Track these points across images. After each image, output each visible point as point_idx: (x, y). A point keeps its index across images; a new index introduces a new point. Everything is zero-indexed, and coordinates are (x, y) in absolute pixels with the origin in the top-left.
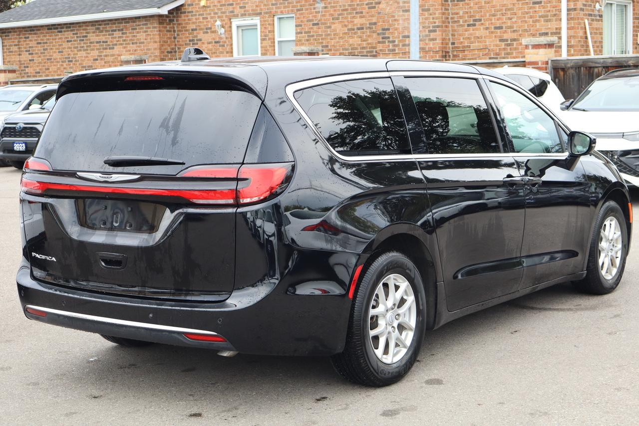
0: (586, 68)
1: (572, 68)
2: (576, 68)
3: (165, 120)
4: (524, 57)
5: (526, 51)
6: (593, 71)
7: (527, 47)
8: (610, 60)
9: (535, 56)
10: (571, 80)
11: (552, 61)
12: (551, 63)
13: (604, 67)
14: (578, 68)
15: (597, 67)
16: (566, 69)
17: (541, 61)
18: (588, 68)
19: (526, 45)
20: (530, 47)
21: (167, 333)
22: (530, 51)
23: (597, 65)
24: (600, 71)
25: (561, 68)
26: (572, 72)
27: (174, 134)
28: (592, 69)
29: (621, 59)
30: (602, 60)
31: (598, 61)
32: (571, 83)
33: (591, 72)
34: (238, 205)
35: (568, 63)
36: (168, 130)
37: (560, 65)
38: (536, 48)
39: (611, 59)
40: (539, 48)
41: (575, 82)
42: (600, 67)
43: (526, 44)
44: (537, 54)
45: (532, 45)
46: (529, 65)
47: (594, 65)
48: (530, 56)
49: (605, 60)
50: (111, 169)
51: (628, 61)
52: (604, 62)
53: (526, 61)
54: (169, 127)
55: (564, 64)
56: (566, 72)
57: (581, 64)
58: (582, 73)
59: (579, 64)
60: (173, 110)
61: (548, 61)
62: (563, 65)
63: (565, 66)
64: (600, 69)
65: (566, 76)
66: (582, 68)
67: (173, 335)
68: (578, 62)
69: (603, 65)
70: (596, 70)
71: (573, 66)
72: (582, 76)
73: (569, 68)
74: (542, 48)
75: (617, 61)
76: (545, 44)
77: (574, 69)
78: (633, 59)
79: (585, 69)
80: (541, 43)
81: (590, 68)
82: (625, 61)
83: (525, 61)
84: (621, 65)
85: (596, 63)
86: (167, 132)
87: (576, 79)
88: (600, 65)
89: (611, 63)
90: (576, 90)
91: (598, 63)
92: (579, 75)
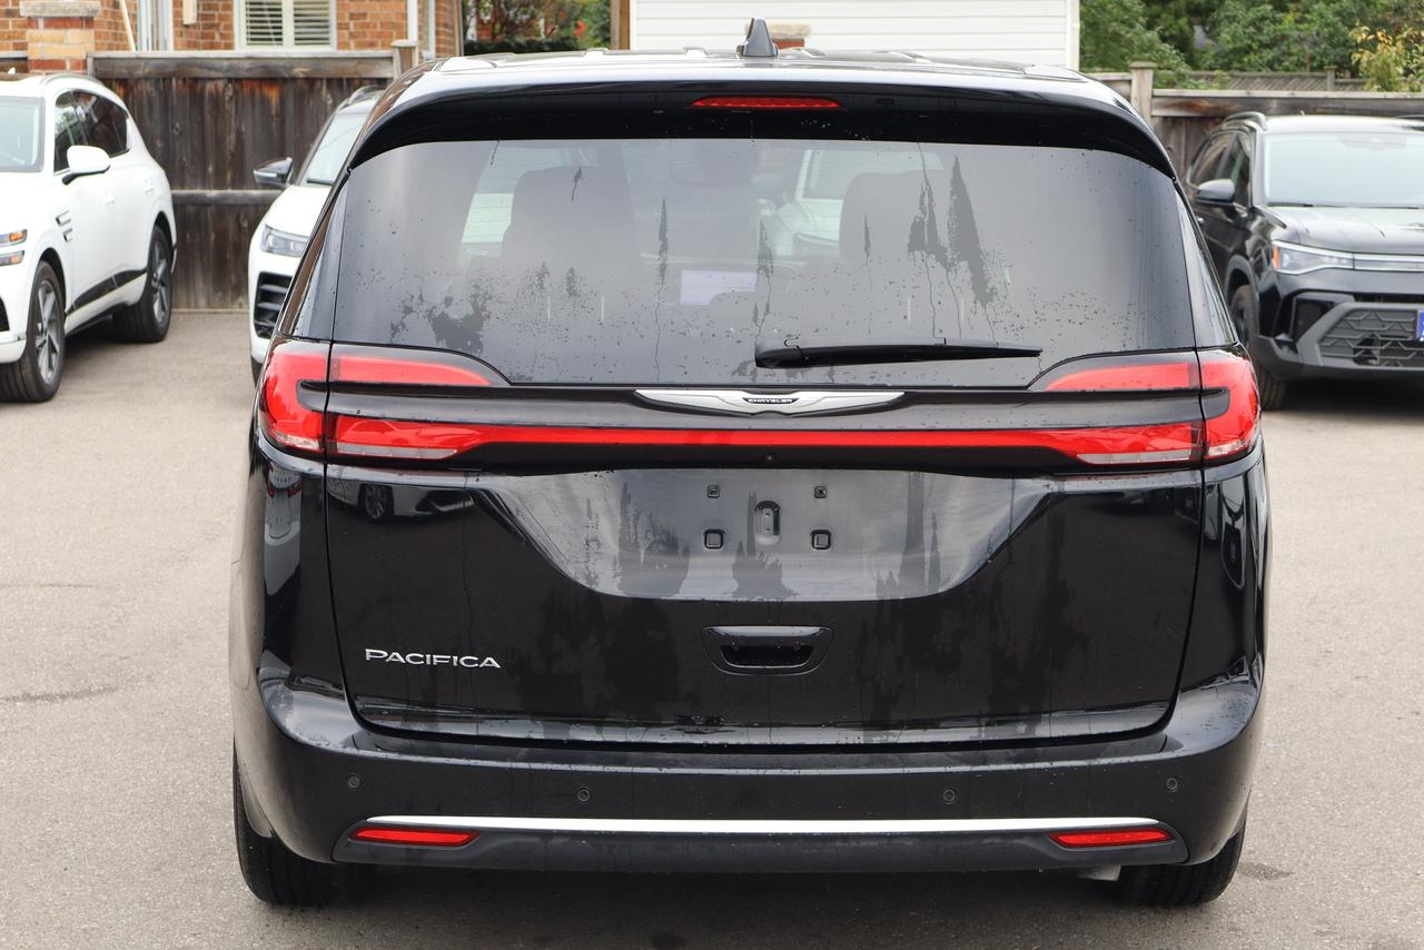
0: (184, 80)
1: (146, 79)
2: (157, 80)
3: (917, 227)
4: (23, 47)
5: (29, 32)
6: (203, 89)
7: (31, 22)
8: (247, 64)
9: (56, 46)
10: (146, 109)
11: (95, 59)
12: (94, 64)
13: (230, 80)
14: (164, 80)
15: (211, 79)
16: (131, 82)
17: (72, 60)
18: (188, 82)
19: (29, 18)
20: (41, 23)
21: (997, 841)
22: (41, 32)
23: (213, 74)
24: (221, 90)
25: (117, 80)
26: (147, 87)
27: (971, 268)
28: (200, 84)
29: (274, 62)
30: (226, 63)
31: (217, 64)
32: (146, 116)
33: (198, 90)
34: (1200, 463)
35: (137, 67)
36: (946, 258)
37: (116, 71)
38: (56, 27)
39: (250, 62)
40: (66, 27)
41: (156, 116)
42: (219, 79)
43: (31, 14)
44: (61, 42)
45: (46, 18)
46: (38, 67)
47: (204, 73)
48: (39, 45)
49: (235, 62)
50: (780, 375)
51: (292, 68)
52: (231, 68)
53: (31, 58)
54: (946, 249)
55: (127, 68)
56: (132, 88)
57: (171, 70)
58: (175, 94)
59: (166, 71)
60: (930, 197)
61: (85, 61)
62: (125, 71)
63: (130, 74)
64: (221, 84)
65: (131, 98)
66: (174, 81)
67: (1017, 841)
68: (164, 67)
69: (229, 75)
70: (209, 86)
71: (150, 73)
72: (175, 100)
73: (138, 80)
74: (72, 27)
75: (264, 67)
76: (81, 18)
77: (153, 81)
78: (304, 62)
79: (180, 82)
80: (71, 14)
81: (196, 80)
82: (285, 67)
83: (25, 59)
84: (273, 76)
85: (210, 69)
86: (944, 265)
87: (157, 106)
88: (220, 75)
89: (250, 69)
90: (158, 133)
91: (217, 70)
92: (165, 97)
